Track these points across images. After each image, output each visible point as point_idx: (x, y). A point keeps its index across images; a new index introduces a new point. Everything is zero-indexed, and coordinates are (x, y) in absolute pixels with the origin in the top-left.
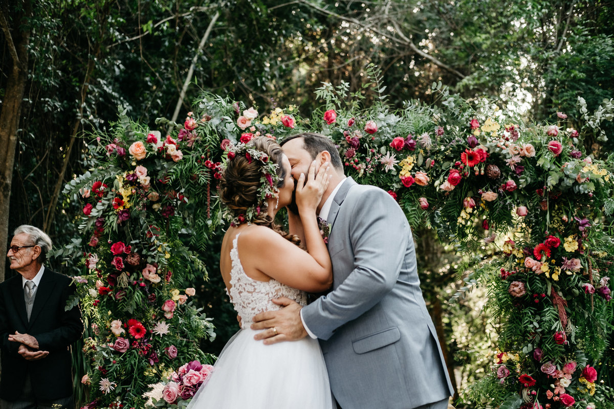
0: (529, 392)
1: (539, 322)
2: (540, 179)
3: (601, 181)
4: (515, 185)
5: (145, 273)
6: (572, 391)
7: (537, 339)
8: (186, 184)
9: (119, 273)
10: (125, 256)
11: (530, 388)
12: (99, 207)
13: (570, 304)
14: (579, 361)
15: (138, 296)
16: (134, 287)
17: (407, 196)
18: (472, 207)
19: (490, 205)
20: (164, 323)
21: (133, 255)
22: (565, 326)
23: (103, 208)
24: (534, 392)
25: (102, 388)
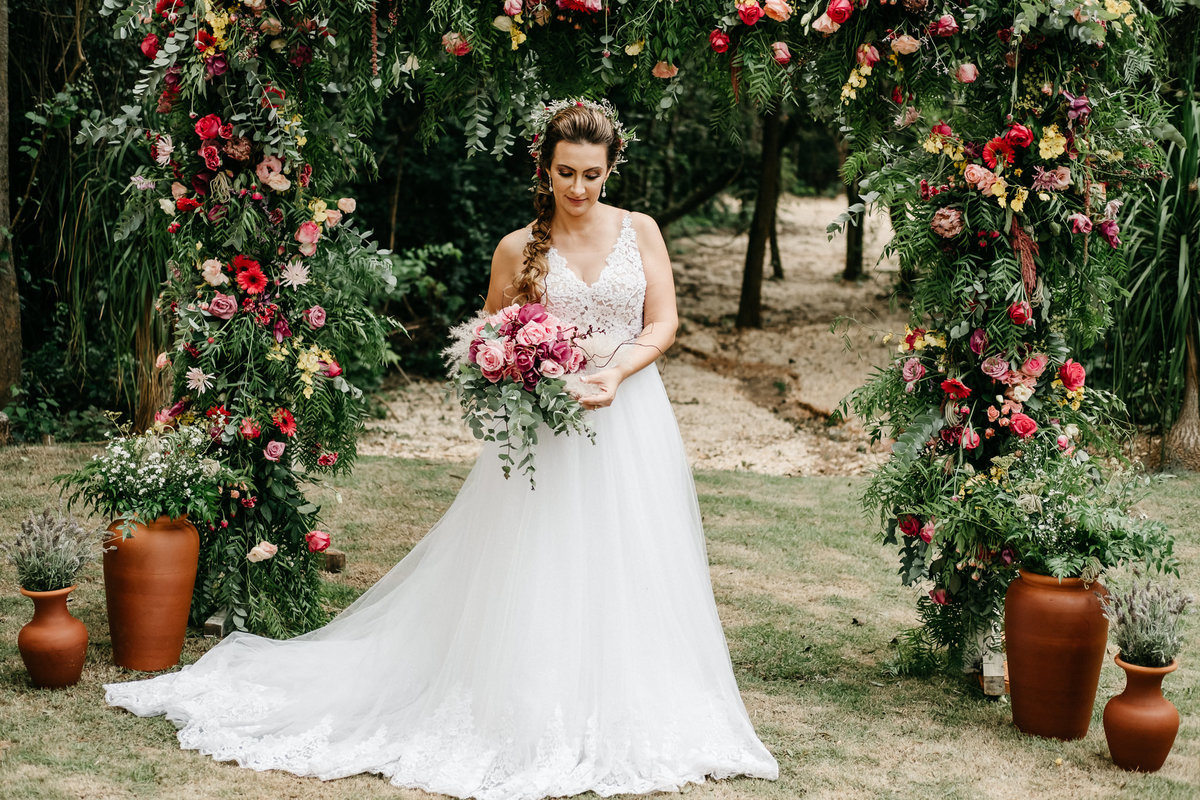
0: (957, 409)
1: (986, 282)
2: (1005, 10)
3: (1117, 26)
4: (954, 25)
5: (262, 173)
6: (1036, 406)
7: (980, 312)
8: (332, 9)
9: (213, 175)
10: (222, 143)
11: (960, 401)
12: (171, 46)
13: (1044, 249)
14: (1052, 352)
15: (249, 217)
16: (241, 201)
17: (749, 42)
18: (872, 63)
19: (907, 59)
20: (299, 264)
21: (236, 141)
22: (1031, 292)
23: (177, 48)
24: (965, 408)
25: (191, 385)
